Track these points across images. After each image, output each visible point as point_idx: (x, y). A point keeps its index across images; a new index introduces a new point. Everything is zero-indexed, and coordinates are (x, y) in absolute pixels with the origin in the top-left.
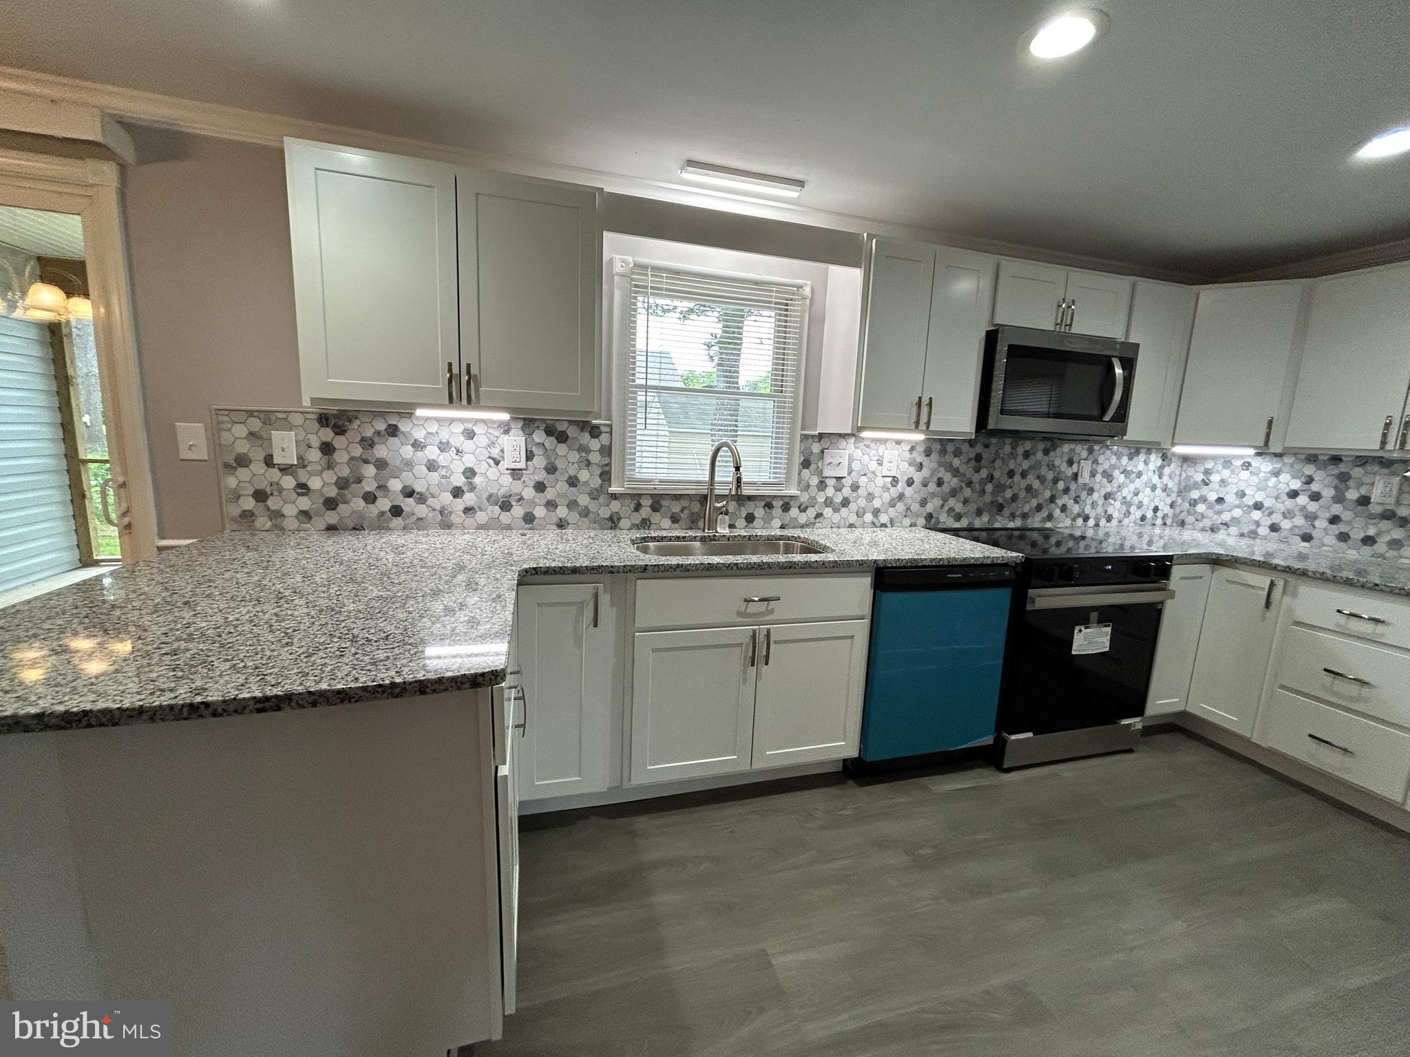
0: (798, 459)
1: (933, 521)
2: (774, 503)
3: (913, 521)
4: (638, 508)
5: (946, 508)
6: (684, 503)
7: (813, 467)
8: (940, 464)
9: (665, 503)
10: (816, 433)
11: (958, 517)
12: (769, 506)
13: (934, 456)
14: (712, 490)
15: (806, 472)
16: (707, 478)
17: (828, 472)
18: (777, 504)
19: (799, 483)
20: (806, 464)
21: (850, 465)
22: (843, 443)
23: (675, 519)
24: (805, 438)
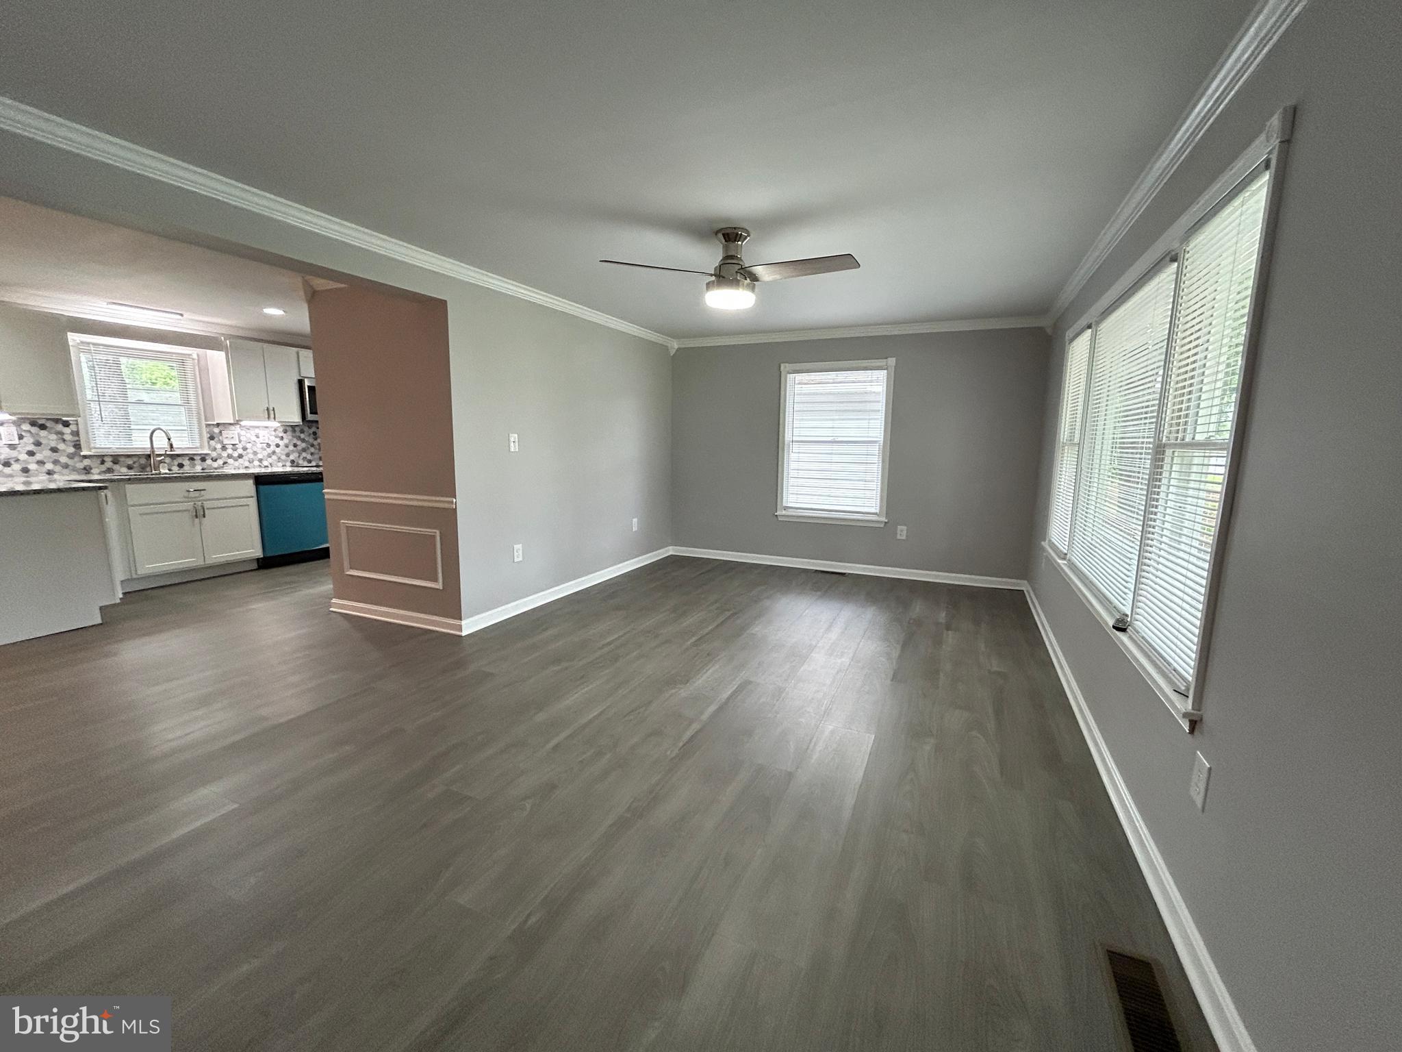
0: (206, 436)
1: (295, 464)
2: (195, 458)
3: (284, 464)
4: (103, 462)
5: (302, 457)
6: (135, 459)
7: (216, 439)
8: (293, 436)
9: (122, 459)
10: (215, 423)
11: (310, 461)
12: (192, 459)
13: (289, 433)
14: (153, 452)
15: (212, 442)
16: (149, 446)
17: (226, 442)
18: (198, 458)
19: (209, 448)
20: (212, 438)
21: (239, 438)
22: (232, 428)
23: (130, 467)
24: (208, 425)
